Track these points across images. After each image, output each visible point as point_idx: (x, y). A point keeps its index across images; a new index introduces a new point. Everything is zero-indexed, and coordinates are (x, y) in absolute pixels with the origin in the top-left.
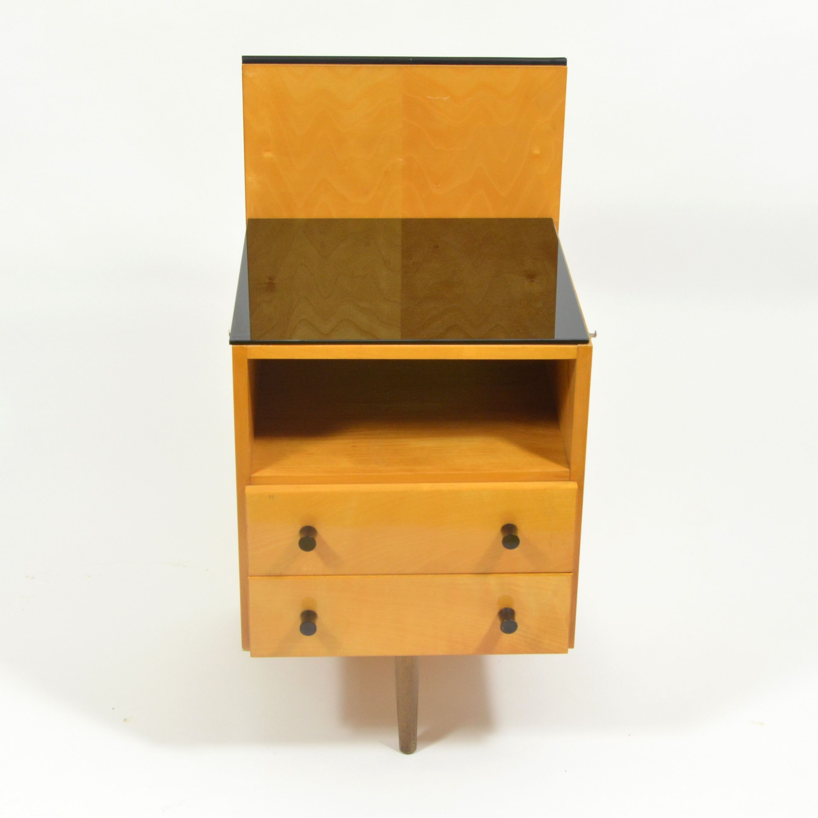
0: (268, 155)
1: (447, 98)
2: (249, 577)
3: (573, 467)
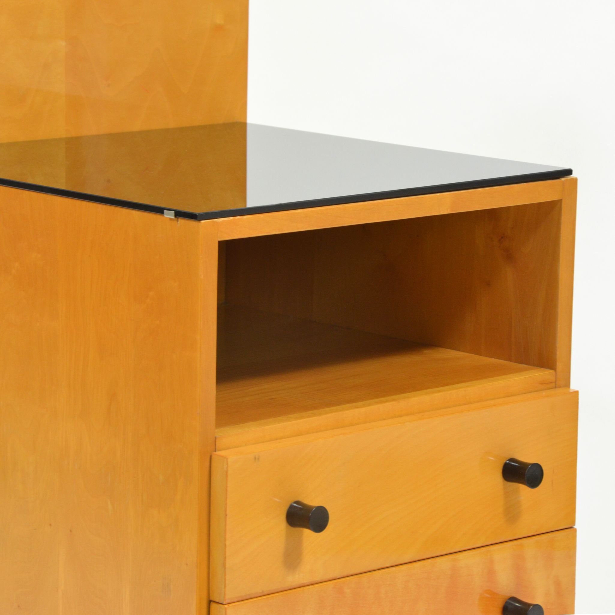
2: (226, 606)
3: (560, 366)
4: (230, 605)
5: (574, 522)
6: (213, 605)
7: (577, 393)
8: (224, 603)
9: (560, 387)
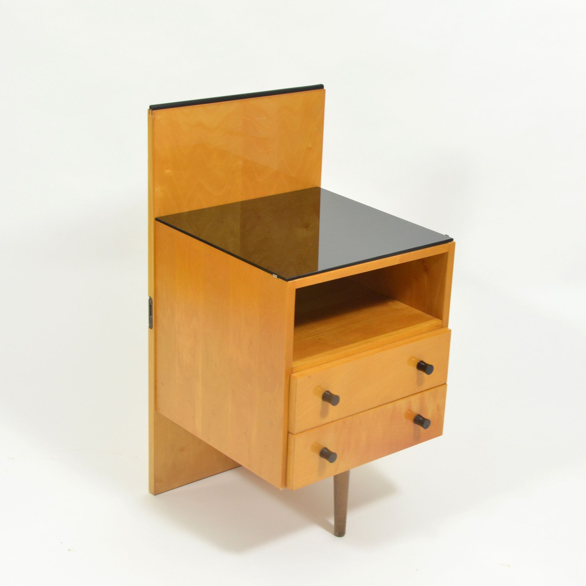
0: (168, 171)
1: (266, 118)
2: (295, 435)
3: (444, 319)
4: (297, 435)
5: (446, 381)
6: (290, 435)
7: (450, 331)
8: (294, 434)
9: (444, 327)
